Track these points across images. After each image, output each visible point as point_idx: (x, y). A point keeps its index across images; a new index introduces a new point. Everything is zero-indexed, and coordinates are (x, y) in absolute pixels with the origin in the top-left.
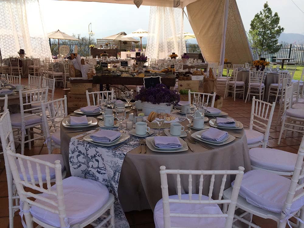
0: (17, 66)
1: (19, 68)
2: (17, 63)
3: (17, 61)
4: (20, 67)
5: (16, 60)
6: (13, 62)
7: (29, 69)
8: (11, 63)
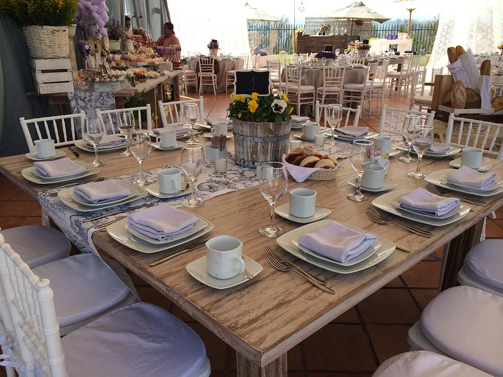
0: (211, 71)
1: (213, 75)
2: (211, 66)
3: (212, 63)
4: (215, 73)
5: (209, 61)
6: (204, 64)
7: (229, 77)
8: (202, 66)
